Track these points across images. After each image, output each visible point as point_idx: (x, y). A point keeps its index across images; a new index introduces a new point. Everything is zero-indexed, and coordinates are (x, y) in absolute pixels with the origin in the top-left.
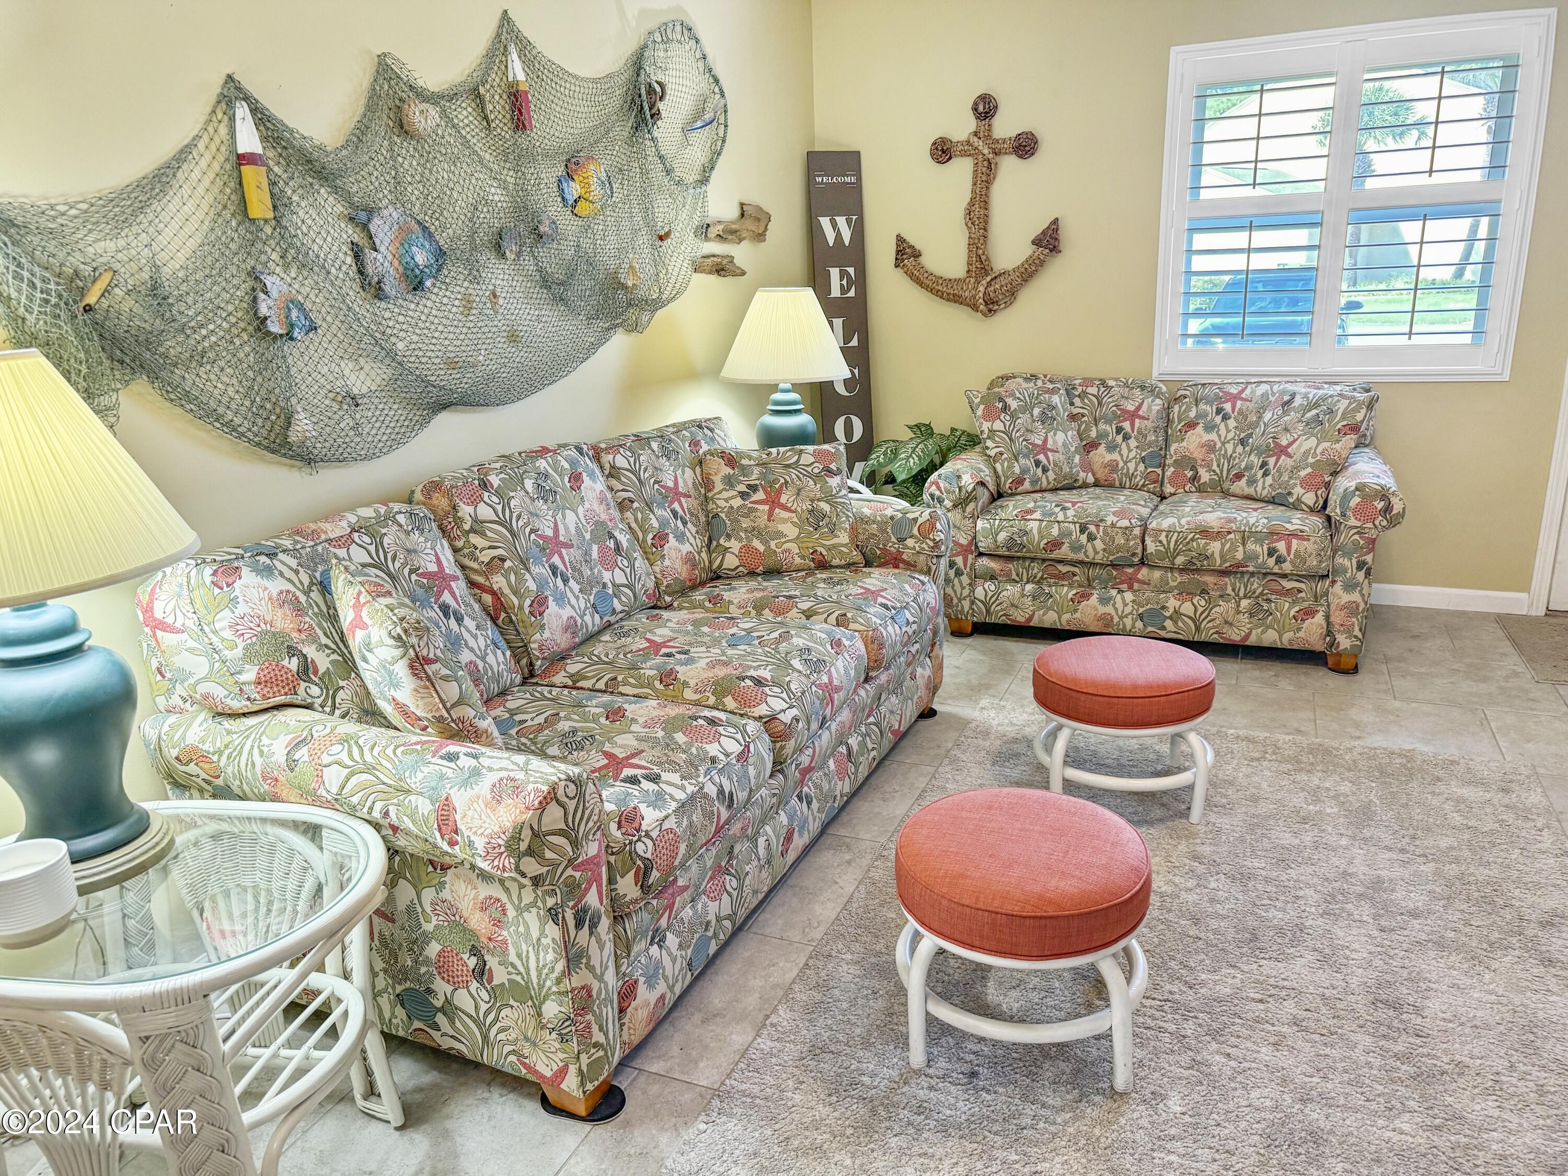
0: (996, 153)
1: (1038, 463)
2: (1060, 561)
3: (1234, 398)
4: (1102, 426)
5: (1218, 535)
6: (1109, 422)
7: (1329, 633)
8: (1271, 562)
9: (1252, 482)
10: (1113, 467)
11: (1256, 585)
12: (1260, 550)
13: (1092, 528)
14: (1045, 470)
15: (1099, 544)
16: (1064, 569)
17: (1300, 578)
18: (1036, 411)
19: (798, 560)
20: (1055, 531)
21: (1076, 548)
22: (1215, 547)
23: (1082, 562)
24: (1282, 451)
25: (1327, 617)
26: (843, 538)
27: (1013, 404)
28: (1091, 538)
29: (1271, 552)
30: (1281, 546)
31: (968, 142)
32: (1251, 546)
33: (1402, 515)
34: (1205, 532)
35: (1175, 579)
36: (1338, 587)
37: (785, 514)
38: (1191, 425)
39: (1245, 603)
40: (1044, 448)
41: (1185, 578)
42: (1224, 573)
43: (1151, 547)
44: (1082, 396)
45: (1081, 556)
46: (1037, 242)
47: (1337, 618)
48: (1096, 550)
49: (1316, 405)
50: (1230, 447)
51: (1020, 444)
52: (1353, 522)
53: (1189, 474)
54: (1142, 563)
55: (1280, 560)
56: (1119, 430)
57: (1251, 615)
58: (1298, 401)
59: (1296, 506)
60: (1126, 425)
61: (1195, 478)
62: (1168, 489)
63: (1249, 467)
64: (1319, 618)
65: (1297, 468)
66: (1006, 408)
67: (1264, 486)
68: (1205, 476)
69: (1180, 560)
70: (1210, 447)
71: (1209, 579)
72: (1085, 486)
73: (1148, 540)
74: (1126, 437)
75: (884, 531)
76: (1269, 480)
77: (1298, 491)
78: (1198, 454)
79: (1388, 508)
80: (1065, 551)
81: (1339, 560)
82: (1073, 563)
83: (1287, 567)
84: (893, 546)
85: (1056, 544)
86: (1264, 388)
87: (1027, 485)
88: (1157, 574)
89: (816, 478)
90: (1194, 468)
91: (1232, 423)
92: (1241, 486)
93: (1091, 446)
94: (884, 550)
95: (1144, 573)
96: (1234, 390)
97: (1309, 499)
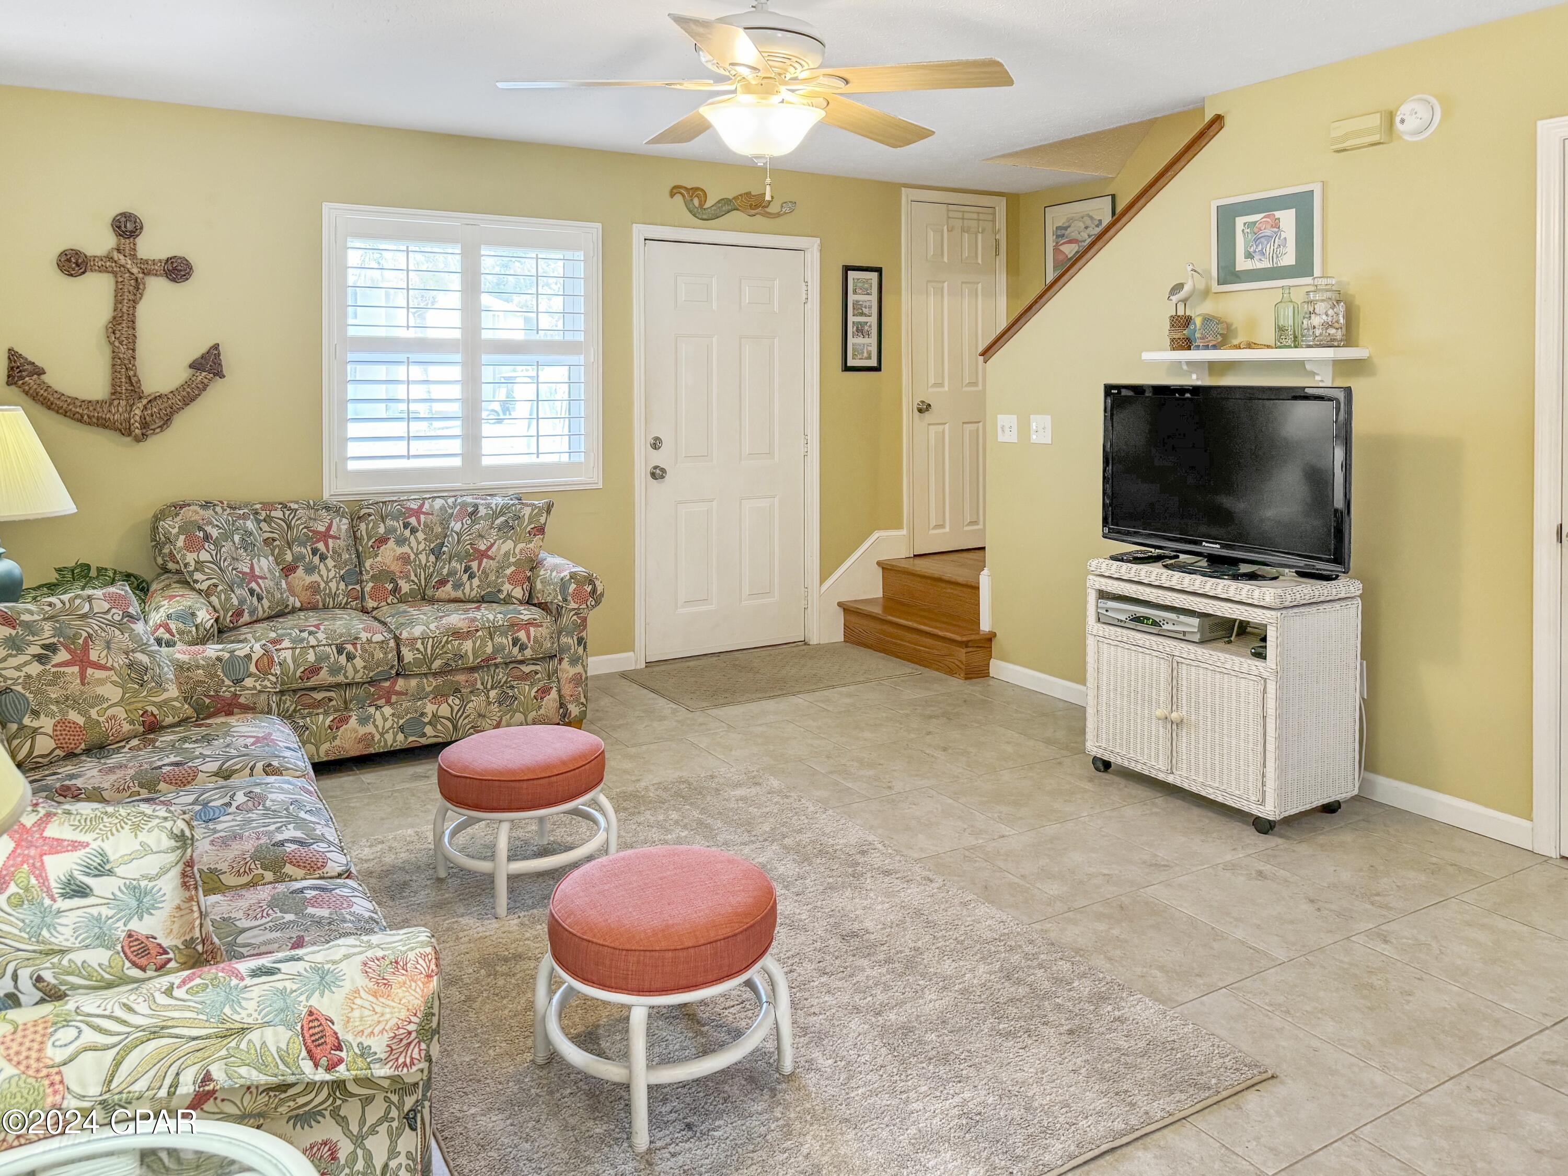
0: (146, 273)
1: (252, 592)
2: (313, 689)
3: (417, 513)
4: (296, 549)
5: (469, 634)
6: (303, 544)
7: (562, 705)
8: (516, 650)
9: (458, 586)
10: (314, 588)
11: (501, 675)
12: (506, 641)
13: (349, 647)
14: (260, 599)
15: (359, 663)
16: (318, 696)
17: (535, 661)
18: (237, 538)
19: (126, 727)
20: (311, 657)
21: (335, 670)
22: (468, 646)
23: (338, 686)
24: (483, 555)
25: (559, 691)
26: (173, 691)
27: (214, 533)
28: (350, 657)
29: (515, 642)
30: (522, 635)
31: (110, 258)
32: (498, 639)
33: (602, 595)
34: (457, 634)
35: (430, 684)
36: (565, 663)
37: (100, 674)
38: (383, 540)
39: (493, 694)
40: (253, 576)
41: (440, 680)
42: (473, 669)
43: (408, 656)
44: (268, 520)
45: (340, 679)
46: (196, 366)
47: (567, 690)
48: (356, 669)
49: (501, 513)
50: (423, 557)
51: (230, 575)
52: (573, 605)
53: (390, 587)
54: (398, 674)
55: (523, 648)
56: (315, 551)
57: (500, 704)
58: (482, 511)
59: (507, 601)
60: (321, 546)
61: (396, 590)
62: (371, 604)
63: (452, 573)
64: (554, 694)
65: (499, 570)
66: (207, 537)
67: (472, 588)
68: (405, 587)
69: (437, 664)
70: (405, 559)
71: (461, 678)
72: (294, 611)
73: (405, 651)
74: (323, 558)
76: (476, 582)
77: (507, 587)
78: (395, 567)
79: (594, 590)
80: (324, 677)
81: (565, 640)
82: (329, 688)
83: (528, 653)
84: (226, 693)
85: (314, 670)
86: (438, 503)
87: (246, 618)
88: (414, 682)
89: (120, 626)
90: (393, 581)
91: (420, 535)
92: (448, 590)
93: (288, 570)
94: (217, 696)
95: (401, 684)
96: (414, 506)
97: (518, 593)
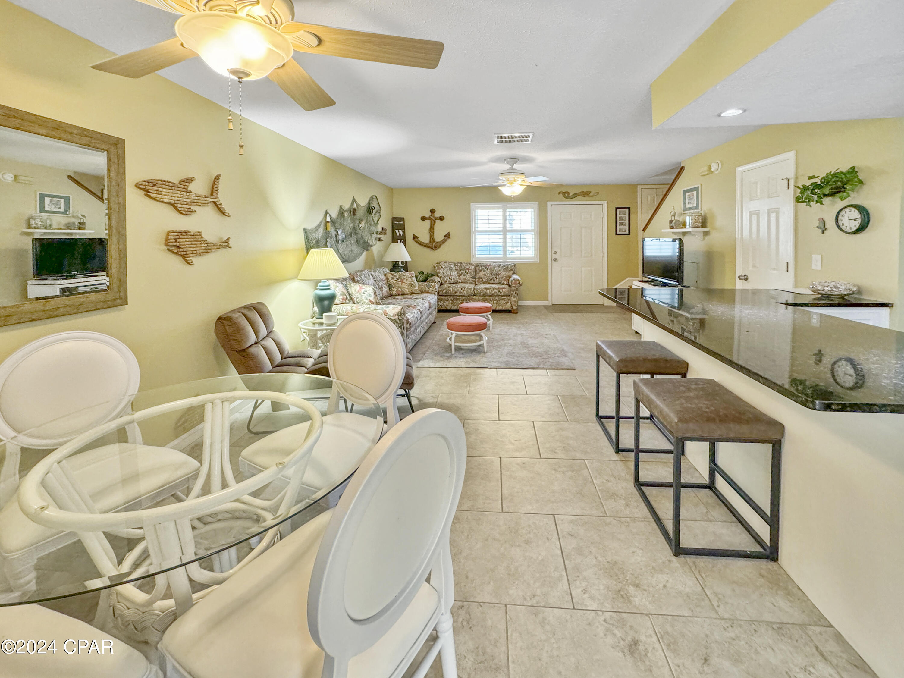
0: (436, 219)
1: (450, 278)
2: (457, 296)
3: (489, 266)
4: (462, 271)
5: (489, 289)
6: (463, 270)
7: (512, 306)
8: (499, 293)
9: (494, 280)
10: (465, 279)
11: (497, 298)
12: (497, 291)
13: (463, 289)
14: (451, 279)
15: (465, 292)
16: (458, 297)
17: (505, 296)
18: (448, 268)
19: (408, 292)
20: (456, 290)
21: (460, 293)
22: (488, 291)
23: (461, 296)
24: (499, 274)
25: (511, 303)
26: (417, 288)
27: (443, 267)
28: (463, 291)
29: (499, 291)
30: (501, 290)
31: (429, 217)
32: (495, 291)
33: (522, 284)
34: (486, 288)
35: (481, 298)
36: (512, 297)
37: (405, 284)
38: (480, 271)
39: (495, 302)
40: (450, 275)
41: (483, 297)
42: (490, 296)
43: (476, 292)
44: (457, 265)
45: (461, 294)
46: (445, 236)
47: (513, 303)
48: (465, 293)
49: (505, 266)
50: (489, 275)
51: (445, 275)
52: (513, 285)
53: (481, 280)
54: (474, 295)
55: (501, 293)
56: (466, 272)
57: (496, 304)
58: (501, 266)
59: (503, 284)
60: (467, 271)
61: (482, 281)
62: (477, 283)
63: (493, 278)
64: (509, 303)
65: (502, 278)
66: (442, 268)
67: (496, 281)
68: (484, 280)
69: (482, 294)
70: (485, 275)
71: (488, 298)
72: (460, 283)
73: (475, 291)
74: (467, 273)
75: (425, 287)
76: (497, 280)
77: (503, 281)
78: (483, 276)
79: (519, 283)
80: (458, 294)
81: (512, 293)
82: (460, 296)
83: (502, 294)
84: (427, 289)
85: (456, 292)
86: (494, 264)
87: (448, 282)
88: (477, 297)
89: (410, 278)
90: (482, 279)
91: (489, 270)
92: (492, 281)
93: (460, 275)
94: (425, 291)
95: (474, 297)
96: (489, 264)
97: (505, 283)
